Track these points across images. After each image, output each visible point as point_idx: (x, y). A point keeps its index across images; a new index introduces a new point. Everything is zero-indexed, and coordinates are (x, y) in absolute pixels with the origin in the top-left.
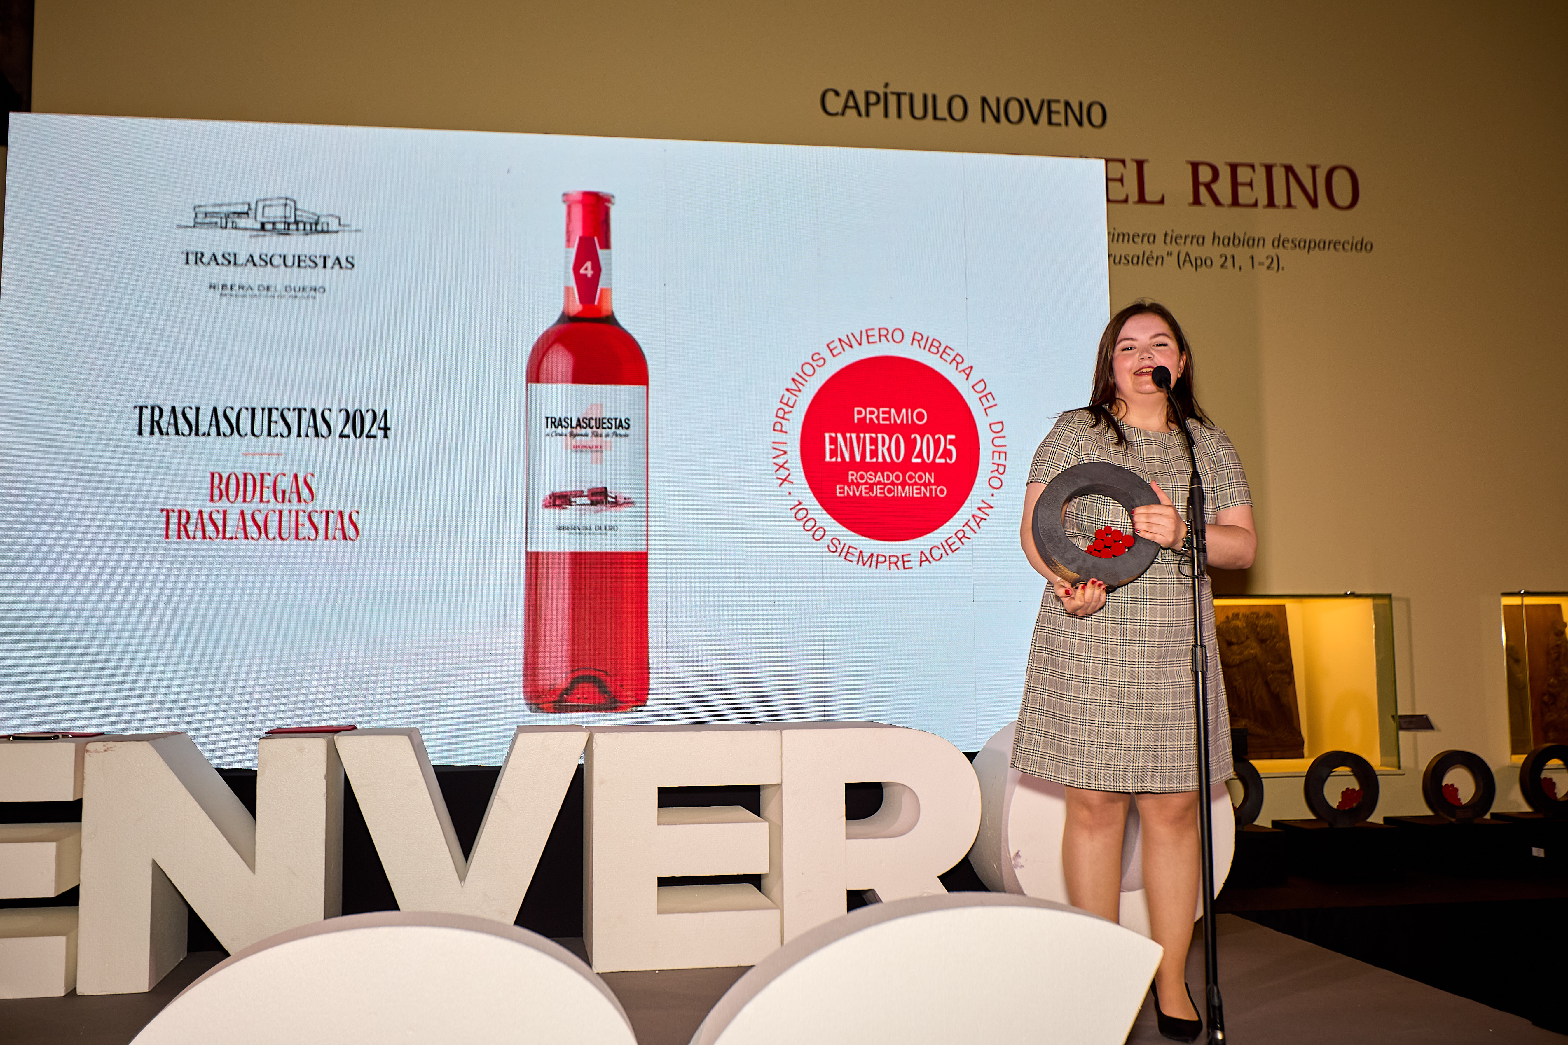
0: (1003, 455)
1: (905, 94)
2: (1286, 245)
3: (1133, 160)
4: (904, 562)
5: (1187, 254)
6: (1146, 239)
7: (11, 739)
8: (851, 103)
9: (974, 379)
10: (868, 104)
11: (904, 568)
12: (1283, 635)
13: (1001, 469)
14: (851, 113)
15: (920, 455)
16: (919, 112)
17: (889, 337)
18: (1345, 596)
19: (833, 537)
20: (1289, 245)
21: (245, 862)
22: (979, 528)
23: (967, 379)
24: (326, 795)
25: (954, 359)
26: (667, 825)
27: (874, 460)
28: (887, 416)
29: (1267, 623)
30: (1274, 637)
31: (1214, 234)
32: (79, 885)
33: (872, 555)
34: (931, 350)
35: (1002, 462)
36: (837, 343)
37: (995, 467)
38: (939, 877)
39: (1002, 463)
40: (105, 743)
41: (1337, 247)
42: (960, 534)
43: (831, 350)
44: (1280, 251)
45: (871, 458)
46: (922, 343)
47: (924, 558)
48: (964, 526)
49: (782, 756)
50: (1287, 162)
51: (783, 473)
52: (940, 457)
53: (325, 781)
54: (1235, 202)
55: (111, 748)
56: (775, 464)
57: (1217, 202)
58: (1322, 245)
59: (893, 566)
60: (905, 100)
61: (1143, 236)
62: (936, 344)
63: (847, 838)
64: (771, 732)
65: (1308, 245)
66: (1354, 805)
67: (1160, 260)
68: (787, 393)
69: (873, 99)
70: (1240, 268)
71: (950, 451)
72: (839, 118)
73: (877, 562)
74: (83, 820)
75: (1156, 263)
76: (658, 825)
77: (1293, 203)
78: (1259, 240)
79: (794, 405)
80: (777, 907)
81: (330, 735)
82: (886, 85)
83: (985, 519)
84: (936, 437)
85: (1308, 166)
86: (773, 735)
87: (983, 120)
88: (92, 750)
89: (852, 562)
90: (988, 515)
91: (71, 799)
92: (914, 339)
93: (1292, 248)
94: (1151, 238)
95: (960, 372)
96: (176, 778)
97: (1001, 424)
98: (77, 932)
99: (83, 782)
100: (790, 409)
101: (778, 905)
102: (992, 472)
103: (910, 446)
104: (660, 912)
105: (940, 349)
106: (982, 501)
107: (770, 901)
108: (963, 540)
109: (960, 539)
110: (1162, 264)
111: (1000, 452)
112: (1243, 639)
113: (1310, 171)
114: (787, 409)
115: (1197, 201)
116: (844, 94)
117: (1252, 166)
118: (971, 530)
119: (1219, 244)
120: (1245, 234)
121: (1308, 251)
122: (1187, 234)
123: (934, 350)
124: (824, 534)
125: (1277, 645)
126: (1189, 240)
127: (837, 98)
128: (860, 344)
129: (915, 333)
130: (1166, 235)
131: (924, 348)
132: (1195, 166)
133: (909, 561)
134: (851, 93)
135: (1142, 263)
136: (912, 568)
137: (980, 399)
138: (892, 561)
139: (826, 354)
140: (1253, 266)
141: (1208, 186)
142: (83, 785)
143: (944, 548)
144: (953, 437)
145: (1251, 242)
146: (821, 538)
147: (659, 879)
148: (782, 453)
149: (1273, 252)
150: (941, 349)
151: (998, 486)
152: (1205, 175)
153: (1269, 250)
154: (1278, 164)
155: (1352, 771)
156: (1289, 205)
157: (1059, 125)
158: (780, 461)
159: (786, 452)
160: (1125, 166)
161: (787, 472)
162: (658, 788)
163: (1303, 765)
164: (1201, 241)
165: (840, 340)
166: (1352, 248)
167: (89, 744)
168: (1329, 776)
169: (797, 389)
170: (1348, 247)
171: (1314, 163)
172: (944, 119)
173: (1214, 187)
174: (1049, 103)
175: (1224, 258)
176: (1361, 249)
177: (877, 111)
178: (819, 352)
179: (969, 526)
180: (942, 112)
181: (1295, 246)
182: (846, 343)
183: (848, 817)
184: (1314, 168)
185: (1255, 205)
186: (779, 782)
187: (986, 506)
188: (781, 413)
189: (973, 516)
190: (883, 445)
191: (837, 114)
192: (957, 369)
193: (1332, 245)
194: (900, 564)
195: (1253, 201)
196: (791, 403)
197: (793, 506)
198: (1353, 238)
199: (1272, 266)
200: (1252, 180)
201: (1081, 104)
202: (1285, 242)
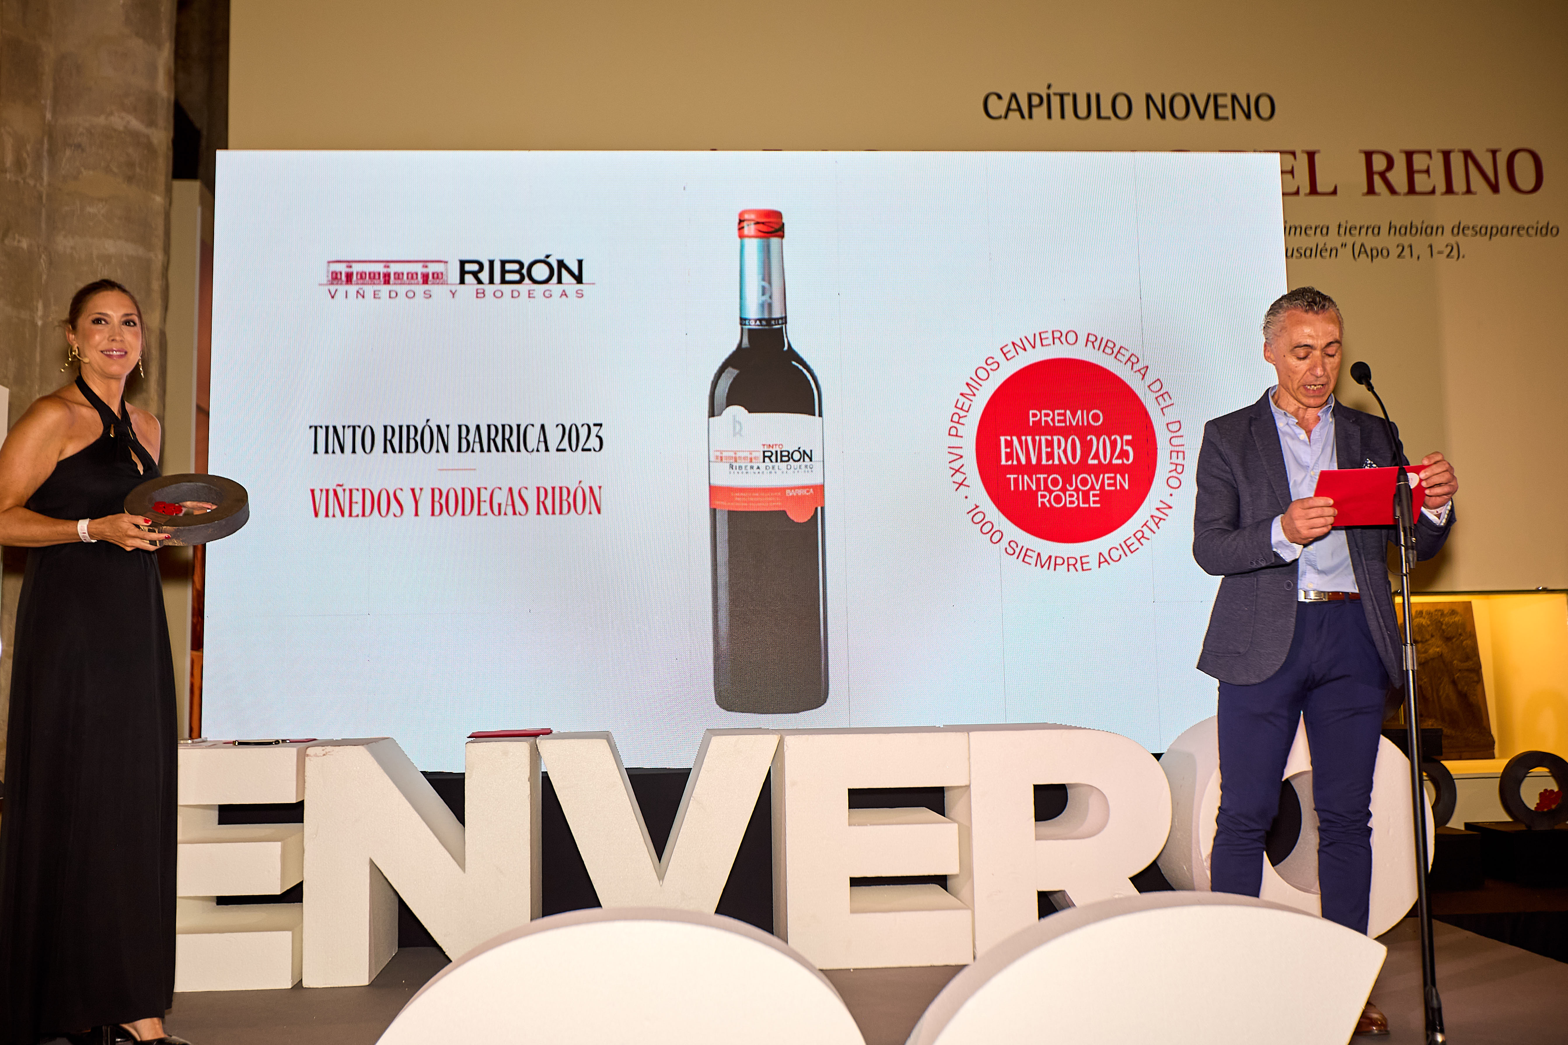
0: (1181, 455)
1: (1068, 94)
2: (1466, 232)
3: (1303, 151)
4: (1082, 564)
5: (1362, 245)
6: (1318, 230)
7: (237, 744)
8: (1014, 106)
9: (1149, 379)
10: (1030, 106)
11: (1083, 570)
12: (1470, 632)
13: (1179, 469)
14: (1014, 116)
15: (1096, 456)
16: (1082, 112)
17: (1063, 339)
18: (1537, 591)
19: (1011, 540)
21: (456, 861)
22: (1159, 528)
23: (1143, 379)
24: (530, 796)
25: (1129, 359)
26: (859, 825)
27: (1050, 462)
28: (1062, 418)
29: (1453, 620)
30: (1460, 635)
31: (1390, 223)
32: (303, 881)
33: (1050, 557)
34: (1106, 351)
35: (1180, 461)
36: (1011, 347)
37: (1174, 467)
38: (1131, 879)
39: (1180, 463)
40: (324, 748)
41: (1521, 232)
42: (1139, 535)
43: (1005, 355)
44: (1460, 239)
45: (1048, 460)
46: (1097, 344)
47: (1102, 560)
48: (1142, 527)
49: (969, 758)
50: (1466, 147)
51: (959, 477)
52: (1117, 458)
53: (529, 783)
54: (1412, 190)
55: (329, 752)
56: (951, 468)
57: (1392, 191)
58: (1504, 231)
59: (1071, 567)
60: (1068, 101)
61: (1316, 228)
62: (1110, 345)
63: (1037, 839)
64: (958, 734)
65: (1490, 232)
66: (1553, 806)
67: (1334, 252)
68: (961, 398)
69: (1035, 100)
70: (1418, 258)
71: (1127, 451)
72: (1002, 120)
73: (1056, 564)
74: (305, 821)
75: (1330, 255)
76: (849, 825)
77: (1473, 188)
78: (1437, 228)
79: (969, 409)
80: (967, 908)
81: (532, 739)
82: (1049, 87)
83: (1164, 520)
84: (1113, 438)
85: (1488, 150)
86: (961, 737)
87: (1148, 117)
88: (312, 755)
89: (1030, 564)
90: (1167, 515)
91: (294, 802)
92: (1088, 340)
93: (1472, 236)
94: (1324, 230)
95: (1136, 372)
96: (390, 781)
97: (1178, 423)
98: (302, 927)
99: (304, 785)
100: (965, 414)
101: (970, 906)
102: (1170, 472)
103: (1087, 447)
104: (853, 911)
105: (1114, 349)
106: (1161, 501)
107: (959, 902)
108: (1142, 540)
109: (1139, 540)
110: (1336, 255)
111: (1178, 452)
112: (1428, 637)
113: (1490, 155)
114: (962, 413)
115: (1371, 190)
116: (1006, 98)
117: (1429, 153)
118: (1150, 531)
119: (1395, 233)
120: (1423, 222)
121: (1490, 238)
122: (1362, 225)
123: (1108, 350)
124: (1002, 537)
125: (1465, 642)
126: (1364, 231)
127: (1000, 102)
128: (1034, 347)
129: (1089, 334)
130: (1340, 226)
131: (1099, 349)
132: (1369, 155)
133: (1088, 563)
134: (1014, 96)
135: (1316, 256)
136: (1090, 569)
137: (1156, 398)
138: (1070, 563)
139: (1000, 357)
140: (1432, 255)
141: (1382, 175)
142: (304, 788)
143: (1123, 549)
144: (1129, 437)
145: (1429, 231)
146: (999, 541)
147: (851, 879)
148: (958, 457)
149: (1452, 240)
150: (1116, 350)
151: (1177, 486)
152: (1379, 163)
153: (1448, 238)
154: (1456, 150)
155: (1550, 772)
156: (1469, 191)
157: (1226, 119)
158: (956, 465)
159: (961, 457)
160: (1295, 158)
161: (963, 477)
162: (849, 789)
163: (1497, 765)
164: (1376, 231)
165: (1013, 344)
166: (1536, 234)
167: (309, 748)
168: (1525, 776)
169: (972, 393)
170: (1532, 232)
171: (1494, 147)
172: (1109, 118)
173: (1389, 175)
174: (1216, 97)
175: (1401, 248)
177: (1040, 112)
178: (992, 356)
179: (1148, 527)
180: (1106, 110)
181: (1477, 233)
182: (1019, 346)
183: (1037, 819)
184: (1494, 153)
185: (1433, 192)
186: (967, 783)
187: (1165, 506)
188: (956, 418)
189: (1152, 516)
190: (1059, 447)
191: (1000, 117)
192: (1132, 369)
193: (1515, 230)
194: (1078, 566)
195: (1430, 189)
196: (966, 408)
197: (970, 510)
198: (1538, 223)
199: (1452, 254)
200: (1428, 167)
201: (1248, 97)
202: (1465, 229)
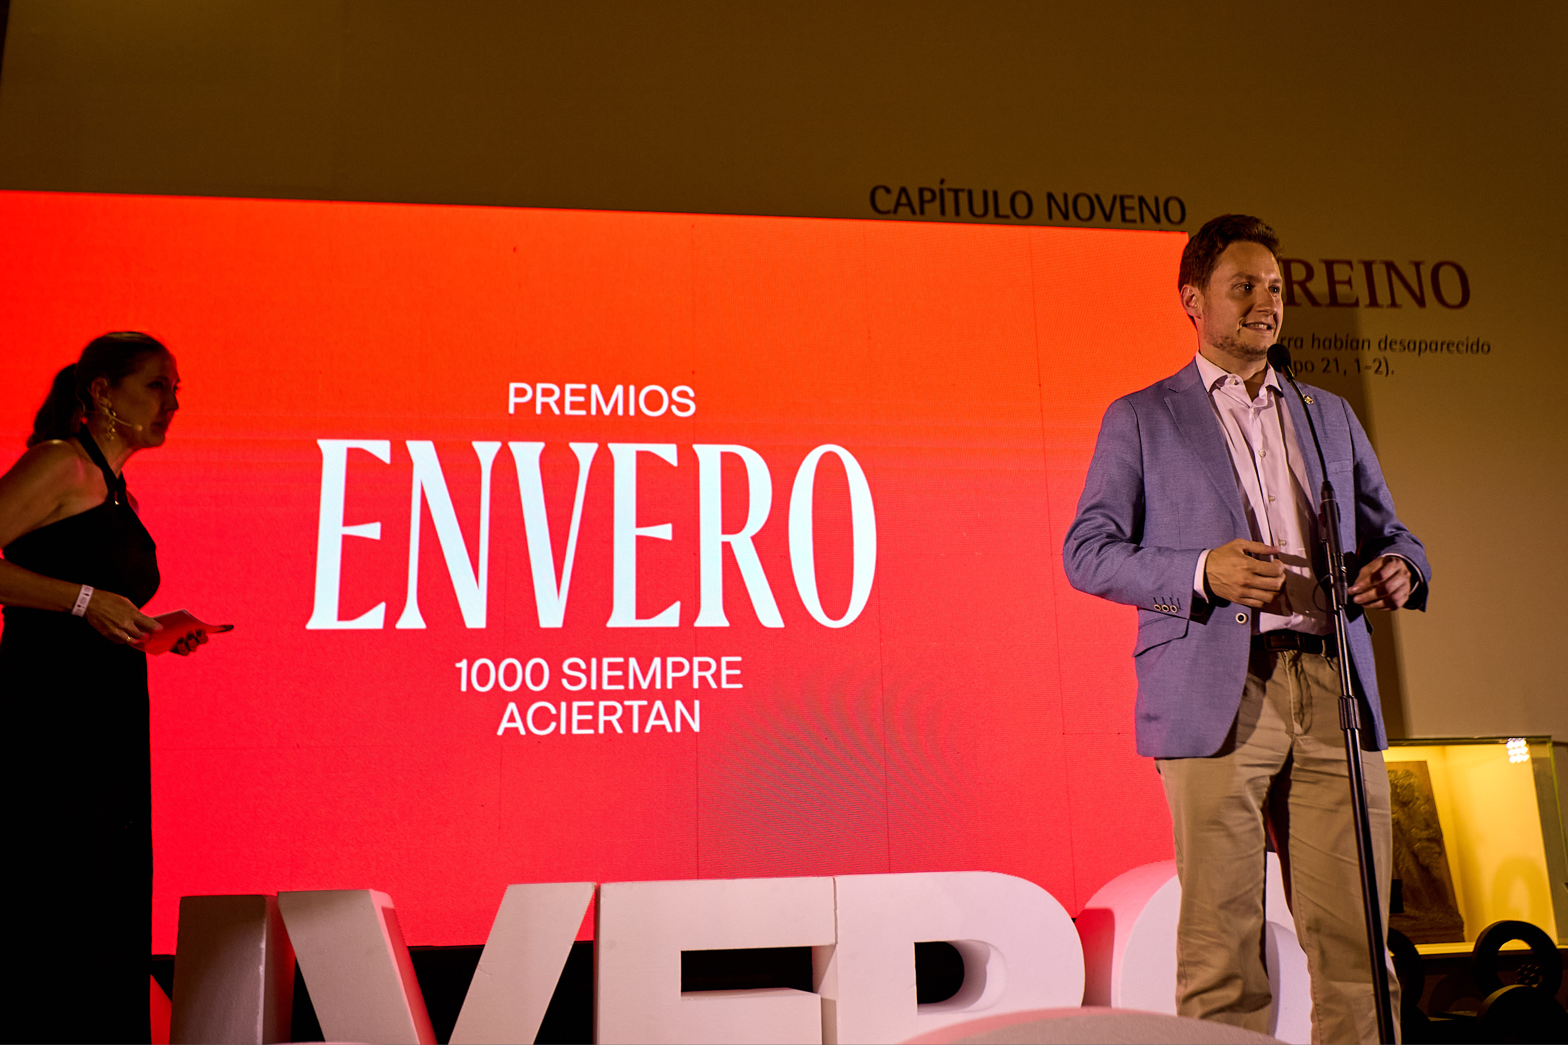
1: (963, 190)
2: (1394, 346)
8: (904, 200)
10: (922, 202)
14: (904, 211)
16: (979, 208)
20: (1397, 347)
29: (1408, 782)
30: (1417, 799)
31: (1313, 336)
41: (1451, 348)
44: (1388, 353)
50: (1388, 258)
54: (1334, 302)
57: (1314, 302)
58: (1433, 347)
60: (963, 198)
64: (824, 877)
65: (1419, 347)
69: (927, 196)
70: (1345, 373)
72: (891, 217)
77: (1398, 301)
78: (1363, 342)
82: (942, 182)
85: (1411, 263)
86: (825, 881)
87: (1050, 217)
93: (1400, 351)
113: (1413, 267)
116: (895, 192)
117: (1350, 263)
119: (1319, 346)
120: (1348, 335)
121: (1419, 354)
125: (1422, 808)
127: (888, 195)
134: (903, 190)
140: (1359, 370)
141: (1302, 284)
145: (1355, 345)
149: (1380, 355)
153: (1375, 352)
154: (1378, 261)
156: (1394, 304)
157: (1134, 221)
162: (682, 952)
164: (1299, 343)
166: (1467, 350)
170: (1462, 348)
171: (1417, 259)
172: (1007, 217)
173: (1309, 285)
174: (1122, 198)
175: (1326, 362)
176: (1478, 350)
177: (933, 208)
180: (1005, 209)
183: (921, 1000)
184: (1417, 265)
186: (833, 940)
191: (888, 212)
193: (1445, 346)
195: (1353, 300)
198: (1468, 338)
199: (1381, 369)
200: (1350, 278)
201: (1157, 200)
202: (1392, 344)
